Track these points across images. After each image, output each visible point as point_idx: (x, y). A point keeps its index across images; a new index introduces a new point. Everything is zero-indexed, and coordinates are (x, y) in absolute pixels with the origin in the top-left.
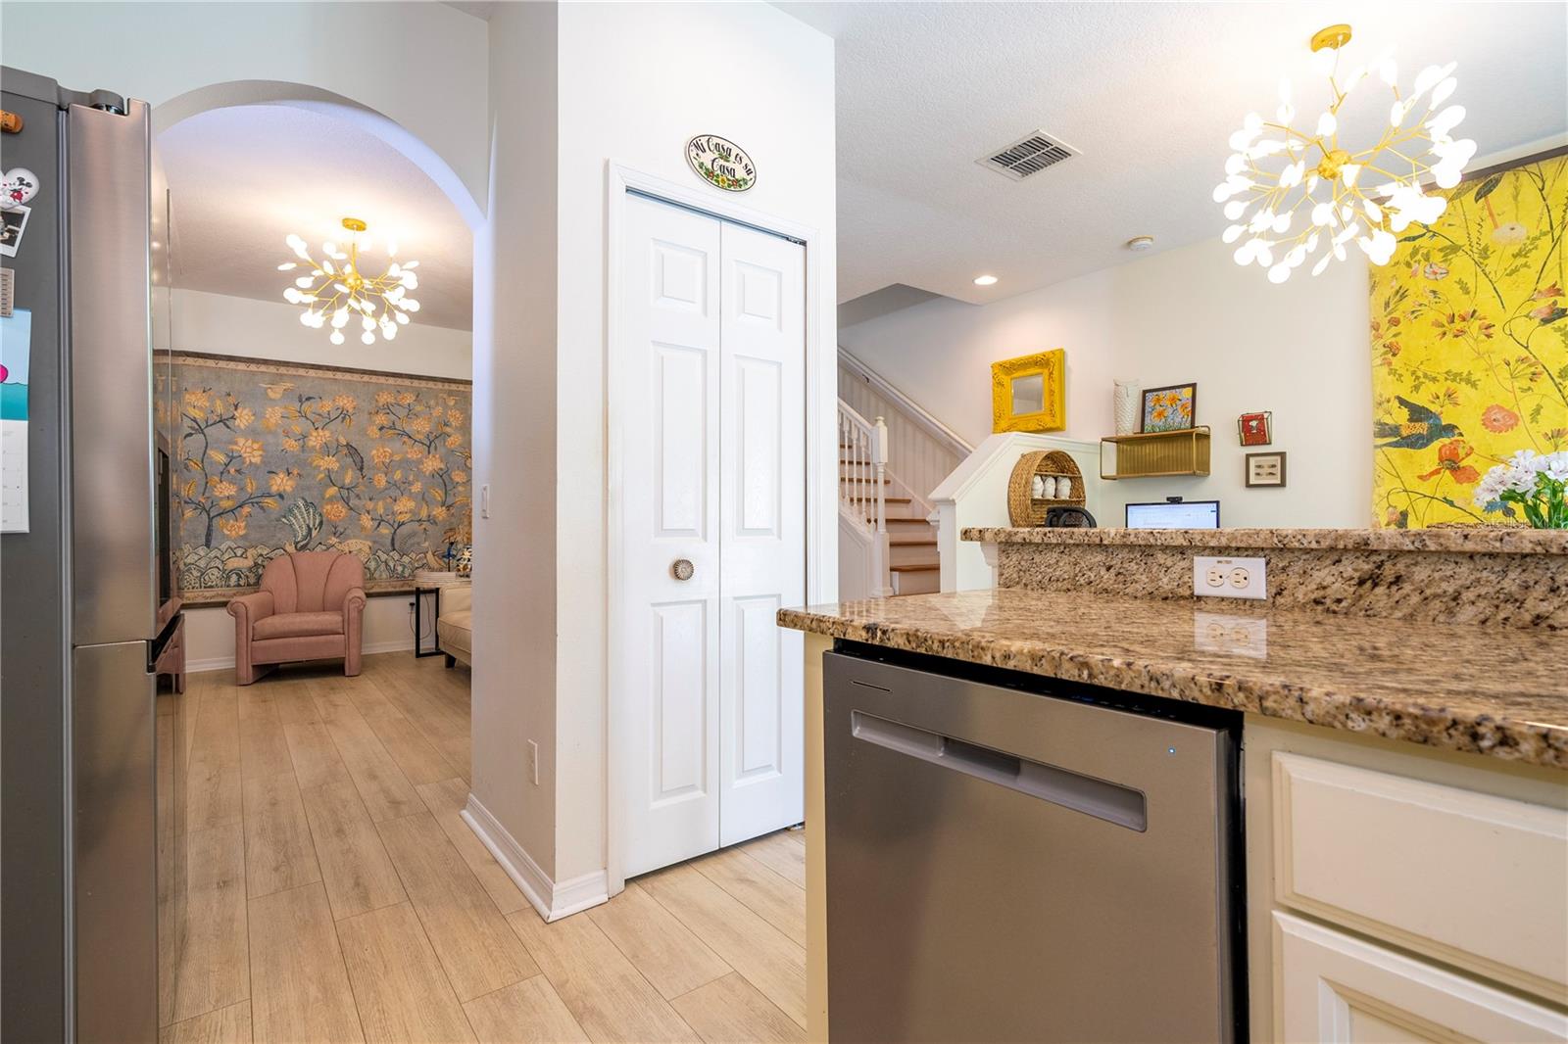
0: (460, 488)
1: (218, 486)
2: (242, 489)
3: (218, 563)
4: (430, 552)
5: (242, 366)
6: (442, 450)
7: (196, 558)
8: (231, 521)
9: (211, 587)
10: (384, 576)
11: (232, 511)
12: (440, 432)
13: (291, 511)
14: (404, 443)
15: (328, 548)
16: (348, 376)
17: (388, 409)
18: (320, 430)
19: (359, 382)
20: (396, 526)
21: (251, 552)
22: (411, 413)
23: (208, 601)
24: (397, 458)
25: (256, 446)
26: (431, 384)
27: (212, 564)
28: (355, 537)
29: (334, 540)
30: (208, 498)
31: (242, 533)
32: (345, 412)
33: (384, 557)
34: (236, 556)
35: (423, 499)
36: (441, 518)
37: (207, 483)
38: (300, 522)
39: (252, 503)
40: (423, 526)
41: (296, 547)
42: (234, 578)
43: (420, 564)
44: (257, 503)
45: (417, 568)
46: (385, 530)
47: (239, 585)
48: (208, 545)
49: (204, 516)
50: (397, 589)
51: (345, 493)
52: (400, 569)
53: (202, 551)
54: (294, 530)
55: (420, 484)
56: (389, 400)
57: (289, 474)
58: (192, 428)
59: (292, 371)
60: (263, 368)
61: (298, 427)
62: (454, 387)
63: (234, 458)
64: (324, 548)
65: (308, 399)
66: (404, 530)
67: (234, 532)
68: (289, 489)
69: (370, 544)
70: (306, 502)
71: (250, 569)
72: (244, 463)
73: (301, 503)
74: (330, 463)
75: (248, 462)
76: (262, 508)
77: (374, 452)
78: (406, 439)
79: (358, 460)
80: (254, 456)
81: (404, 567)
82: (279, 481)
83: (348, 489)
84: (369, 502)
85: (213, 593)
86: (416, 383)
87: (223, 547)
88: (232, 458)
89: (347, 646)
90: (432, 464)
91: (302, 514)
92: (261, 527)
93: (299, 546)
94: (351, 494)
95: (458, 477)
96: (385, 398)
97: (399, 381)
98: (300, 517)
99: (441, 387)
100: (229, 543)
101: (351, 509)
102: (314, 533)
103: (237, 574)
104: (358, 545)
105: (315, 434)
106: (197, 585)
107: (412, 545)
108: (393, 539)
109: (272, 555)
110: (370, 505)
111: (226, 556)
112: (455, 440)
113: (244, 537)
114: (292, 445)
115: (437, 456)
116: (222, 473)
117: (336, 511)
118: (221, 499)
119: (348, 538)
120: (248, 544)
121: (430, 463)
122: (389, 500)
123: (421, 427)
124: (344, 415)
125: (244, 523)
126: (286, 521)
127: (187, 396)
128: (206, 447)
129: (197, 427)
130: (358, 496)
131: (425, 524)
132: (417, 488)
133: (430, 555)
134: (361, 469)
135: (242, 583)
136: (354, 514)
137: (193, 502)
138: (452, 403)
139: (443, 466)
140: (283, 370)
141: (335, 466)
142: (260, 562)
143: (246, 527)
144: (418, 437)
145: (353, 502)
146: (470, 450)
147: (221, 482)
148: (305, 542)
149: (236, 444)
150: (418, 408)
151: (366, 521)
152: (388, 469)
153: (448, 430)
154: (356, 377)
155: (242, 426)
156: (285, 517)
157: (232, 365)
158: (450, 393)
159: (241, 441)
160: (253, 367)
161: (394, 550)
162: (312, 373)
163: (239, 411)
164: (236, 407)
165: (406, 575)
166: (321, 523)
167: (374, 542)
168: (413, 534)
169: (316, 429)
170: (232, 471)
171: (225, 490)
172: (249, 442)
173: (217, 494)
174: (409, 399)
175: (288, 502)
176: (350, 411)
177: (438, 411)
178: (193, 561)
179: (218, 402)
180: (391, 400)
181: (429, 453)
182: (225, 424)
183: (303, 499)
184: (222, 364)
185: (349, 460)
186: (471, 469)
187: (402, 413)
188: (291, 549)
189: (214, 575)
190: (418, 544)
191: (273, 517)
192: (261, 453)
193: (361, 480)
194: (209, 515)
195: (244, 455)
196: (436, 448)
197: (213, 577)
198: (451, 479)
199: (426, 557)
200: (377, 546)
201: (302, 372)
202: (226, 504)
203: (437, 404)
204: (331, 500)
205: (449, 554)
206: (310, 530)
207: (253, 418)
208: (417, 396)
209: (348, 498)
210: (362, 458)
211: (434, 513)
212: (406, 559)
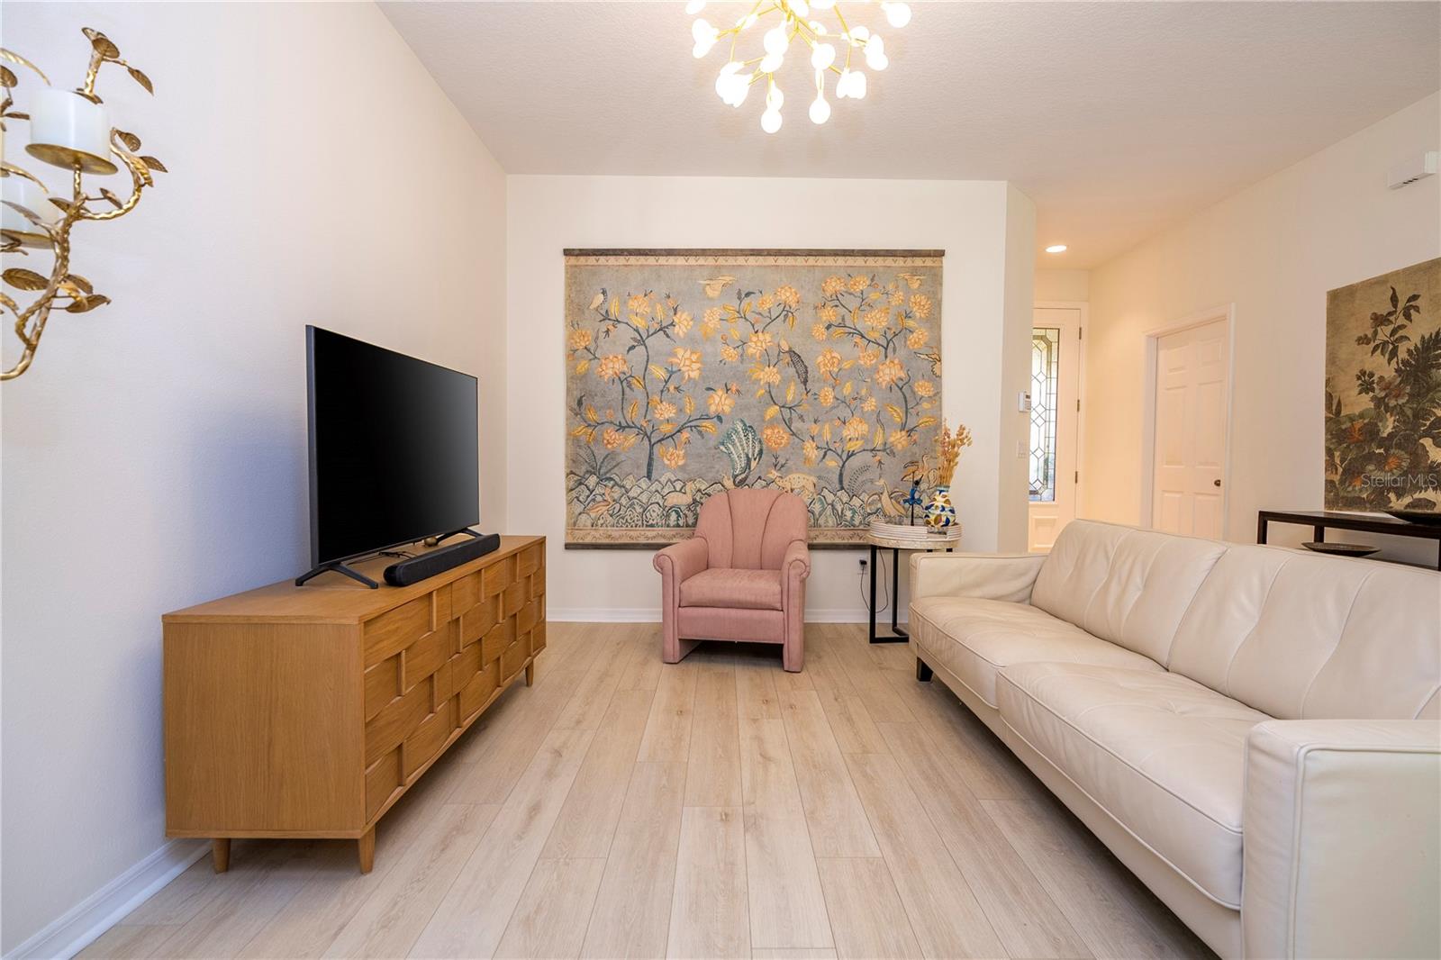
0: (926, 405)
1: (659, 407)
2: (681, 410)
3: (658, 498)
4: (886, 494)
5: (681, 261)
6: (902, 352)
7: (639, 491)
8: (671, 450)
9: (652, 526)
10: (830, 523)
11: (671, 436)
12: (900, 327)
13: (729, 436)
14: (856, 345)
15: (768, 485)
16: (791, 261)
17: (836, 300)
18: (760, 334)
19: (804, 267)
20: (844, 458)
21: (690, 487)
22: (865, 304)
23: (650, 541)
24: (846, 365)
25: (694, 357)
26: (889, 261)
27: (653, 500)
28: (797, 471)
29: (774, 474)
30: (649, 421)
31: (681, 463)
32: (787, 308)
33: (830, 498)
34: (676, 491)
35: (878, 421)
36: (900, 446)
37: (648, 403)
38: (739, 450)
39: (691, 427)
40: (878, 458)
41: (734, 482)
42: (673, 516)
43: (873, 508)
44: (695, 427)
45: (869, 514)
46: (832, 463)
47: (678, 526)
48: (649, 477)
49: (646, 442)
50: (846, 541)
51: (786, 413)
52: (849, 514)
53: (644, 483)
54: (732, 460)
55: (873, 400)
56: (838, 288)
57: (728, 390)
58: (634, 339)
59: (731, 261)
60: (701, 261)
61: (738, 330)
62: (918, 262)
63: (675, 372)
64: (764, 483)
65: (748, 295)
66: (854, 462)
67: (673, 462)
68: (727, 409)
69: (815, 480)
70: (745, 425)
71: (689, 507)
72: (683, 378)
73: (739, 427)
74: (770, 375)
75: (687, 377)
76: (700, 433)
77: (820, 359)
78: (857, 339)
79: (802, 370)
80: (692, 371)
81: (854, 512)
82: (717, 400)
83: (790, 408)
84: (814, 425)
85: (654, 533)
86: (871, 261)
87: (663, 480)
88: (671, 373)
89: (786, 629)
90: (890, 372)
91: (740, 438)
92: (700, 456)
93: (737, 481)
94: (794, 415)
95: (923, 389)
96: (834, 286)
97: (851, 261)
98: (738, 444)
99: (902, 264)
100: (669, 475)
101: (794, 434)
102: (753, 464)
103: (677, 512)
104: (800, 480)
105: (754, 339)
106: (640, 523)
107: (864, 483)
108: (841, 475)
109: (710, 491)
110: (815, 429)
111: (666, 491)
112: (920, 336)
113: (683, 468)
114: (730, 354)
115: (896, 361)
116: (662, 391)
117: (776, 437)
118: (662, 422)
119: (789, 471)
120: (687, 476)
121: (887, 371)
122: (837, 423)
123: (875, 322)
124: (787, 312)
125: (683, 451)
126: (724, 449)
127: (631, 302)
128: (647, 362)
129: (639, 338)
130: (801, 417)
131: (880, 455)
132: (870, 405)
133: (885, 497)
134: (805, 382)
135: (681, 522)
136: (797, 440)
137: (636, 427)
138: (916, 285)
139: (903, 375)
140: (721, 261)
141: (776, 379)
142: (698, 499)
143: (686, 455)
144: (873, 336)
145: (796, 425)
146: (940, 350)
147: (661, 402)
148: (743, 476)
149: (675, 355)
150: (873, 296)
151: (811, 451)
152: (836, 381)
153: (910, 323)
154: (800, 261)
155: (681, 333)
156: (723, 444)
157: (672, 260)
158: (915, 271)
159: (680, 352)
160: (692, 261)
161: (842, 488)
162: (752, 260)
163: (678, 315)
164: (675, 311)
165: (857, 523)
166: (761, 452)
167: (819, 478)
168: (865, 469)
169: (756, 332)
170: (672, 388)
171: (665, 412)
172: (688, 354)
173: (658, 416)
174: (862, 284)
175: (726, 426)
176: (793, 306)
177: (899, 296)
178: (635, 495)
179: (659, 307)
180: (840, 287)
181: (886, 357)
182: (665, 332)
183: (742, 421)
184: (662, 260)
185: (792, 370)
186: (940, 377)
187: (853, 303)
188: (729, 483)
189: (655, 513)
190: (872, 481)
191: (712, 443)
192: (699, 365)
193: (804, 396)
194: (650, 441)
195: (683, 369)
196: (894, 350)
197: (654, 515)
198: (914, 393)
199: (880, 499)
200: (823, 483)
201: (741, 260)
202: (667, 429)
203: (897, 287)
204: (772, 423)
205: (913, 498)
206: (749, 460)
207: (691, 323)
208: (872, 280)
209: (790, 419)
210: (806, 367)
211: (892, 439)
212: (856, 502)
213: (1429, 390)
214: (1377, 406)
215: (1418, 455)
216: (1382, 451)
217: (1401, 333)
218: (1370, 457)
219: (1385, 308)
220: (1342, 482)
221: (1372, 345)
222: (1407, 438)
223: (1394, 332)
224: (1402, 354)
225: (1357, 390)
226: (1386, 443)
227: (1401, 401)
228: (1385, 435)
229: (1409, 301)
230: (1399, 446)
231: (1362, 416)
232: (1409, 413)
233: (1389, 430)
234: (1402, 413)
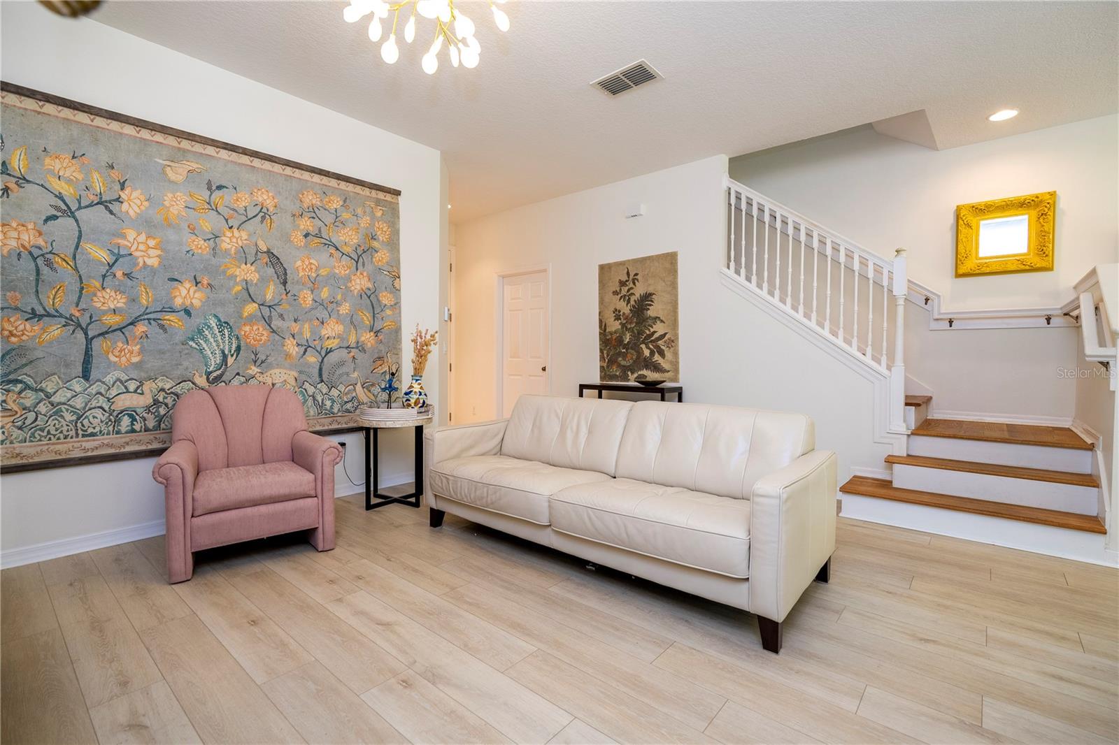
0: (388, 312)
1: (99, 294)
2: (133, 300)
3: (102, 401)
4: (359, 385)
5: (129, 130)
6: (369, 267)
7: (69, 394)
8: (120, 345)
9: (93, 435)
10: (312, 413)
11: (120, 329)
12: (367, 246)
13: (200, 332)
14: (331, 255)
15: (247, 381)
16: (267, 165)
17: (313, 212)
18: (235, 230)
19: (281, 174)
20: (323, 354)
21: (148, 386)
22: (338, 222)
23: (90, 454)
24: (323, 272)
25: (152, 243)
26: (358, 189)
27: (94, 403)
28: (278, 366)
29: (254, 370)
30: (84, 310)
31: (135, 359)
32: (264, 210)
33: (311, 390)
34: (128, 392)
35: (352, 322)
36: (369, 345)
37: (82, 288)
38: (213, 347)
39: (149, 319)
40: (352, 354)
41: (208, 379)
42: (126, 421)
43: (349, 397)
44: (154, 320)
45: (346, 402)
46: (312, 359)
47: (133, 431)
48: (86, 375)
49: (80, 335)
50: (326, 428)
51: (266, 311)
52: (328, 403)
53: (78, 385)
54: (205, 357)
55: (347, 304)
56: (314, 202)
57: (197, 283)
58: (57, 208)
59: (198, 148)
60: (159, 137)
61: (209, 222)
62: (381, 195)
63: (122, 256)
64: (243, 379)
65: (220, 188)
66: (333, 358)
67: (124, 359)
68: (197, 303)
69: (296, 374)
70: (219, 320)
71: (148, 409)
72: (136, 264)
73: (213, 322)
74: (248, 273)
75: (141, 264)
76: (162, 327)
77: (299, 263)
78: (332, 250)
79: (280, 271)
80: (149, 257)
81: (333, 401)
82: (184, 292)
83: (269, 307)
84: (294, 324)
85: (96, 444)
86: (343, 185)
87: (109, 379)
88: (118, 257)
89: (321, 511)
90: (360, 283)
91: (214, 336)
92: (162, 352)
93: (211, 378)
94: (274, 313)
95: (386, 299)
96: (310, 199)
97: (325, 180)
98: (212, 340)
99: (368, 194)
100: (117, 374)
101: (274, 331)
102: (230, 360)
103: (130, 416)
104: (281, 375)
105: (229, 234)
106: (73, 433)
107: (341, 375)
108: (320, 370)
109: (178, 389)
110: (295, 328)
111: (114, 392)
112: (382, 256)
113: (138, 366)
114: (200, 246)
115: (365, 274)
116: (104, 276)
117: (256, 334)
118: (105, 313)
119: (270, 367)
120: (143, 375)
121: (358, 281)
122: (316, 323)
123: (348, 237)
124: (264, 215)
125: (138, 347)
126: (194, 345)
127: (47, 161)
128: (80, 237)
129: (64, 207)
130: (281, 316)
131: (354, 352)
132: (345, 309)
133: (359, 387)
134: (285, 283)
135: (137, 427)
136: (277, 337)
137: (61, 316)
138: (379, 214)
139: (370, 286)
140: (185, 144)
141: (254, 277)
142: (161, 399)
143: (141, 352)
144: (346, 250)
145: (276, 323)
146: (399, 269)
147: (104, 288)
148: (219, 372)
149: (124, 236)
150: (345, 215)
151: (291, 347)
152: (314, 285)
153: (375, 244)
154: (277, 168)
155: (132, 213)
156: (193, 339)
157: (115, 126)
158: (378, 202)
159: (131, 235)
160: (145, 134)
161: (322, 381)
162: (224, 154)
163: (127, 191)
164: (123, 187)
165: (335, 410)
166: (238, 349)
167: (300, 372)
168: (342, 363)
169: (231, 228)
170: (119, 274)
171: (109, 301)
172: (142, 238)
173: (99, 305)
174: (336, 203)
175: (196, 321)
176: (271, 209)
177: (365, 221)
178: (63, 400)
179: (96, 176)
180: (316, 202)
181: (357, 269)
182: (107, 207)
183: (216, 316)
184: (100, 122)
185: (271, 271)
186: (400, 290)
187: (329, 219)
188: (201, 381)
189: (96, 419)
190: (347, 374)
191: (178, 338)
192: (159, 252)
193: (284, 296)
194: (86, 334)
195: (137, 254)
196: (364, 265)
197: (95, 422)
198: (378, 300)
199: (355, 389)
200: (304, 377)
201: (210, 150)
202: (112, 320)
203: (365, 212)
204: (251, 320)
205: (390, 386)
206: (225, 357)
207: (146, 204)
208: (345, 201)
209: (270, 317)
210: (285, 269)
211: (363, 339)
212: (334, 392)
213: (644, 321)
214: (622, 328)
215: (640, 352)
216: (624, 350)
217: (632, 291)
218: (620, 354)
219: (624, 278)
220: (608, 367)
221: (620, 296)
222: (635, 344)
223: (628, 291)
224: (632, 302)
225: (613, 319)
226: (626, 346)
227: (632, 326)
228: (626, 342)
229: (634, 276)
230: (632, 348)
231: (615, 332)
232: (636, 331)
233: (628, 340)
234: (633, 331)
